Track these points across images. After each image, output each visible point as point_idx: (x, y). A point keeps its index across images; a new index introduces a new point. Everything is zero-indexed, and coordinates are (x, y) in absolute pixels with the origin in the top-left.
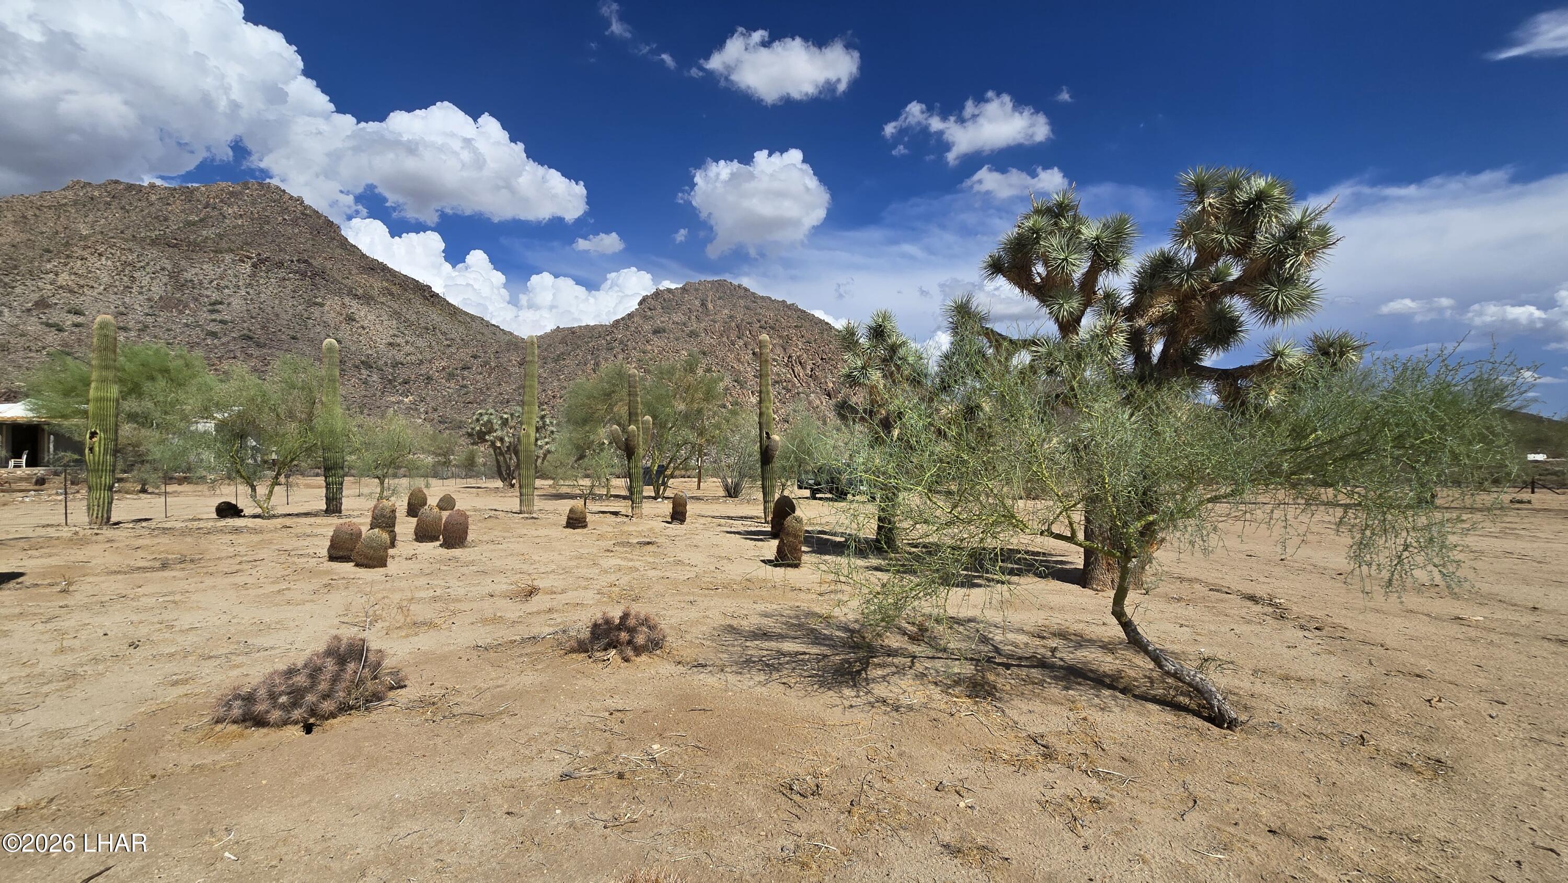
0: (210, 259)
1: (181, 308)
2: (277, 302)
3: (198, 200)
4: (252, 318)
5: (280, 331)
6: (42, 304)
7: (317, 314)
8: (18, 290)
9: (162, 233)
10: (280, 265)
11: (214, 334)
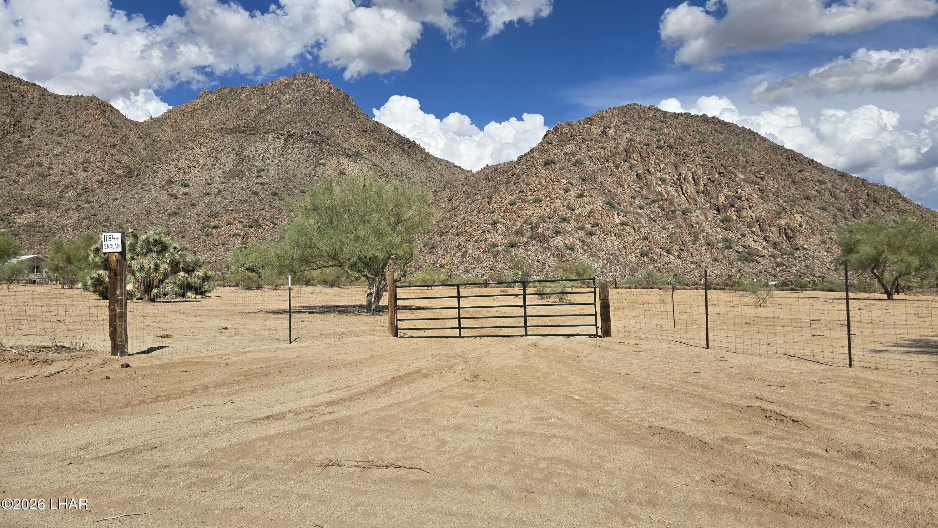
0: (260, 139)
1: (241, 176)
2: (296, 166)
3: (267, 94)
4: (280, 179)
5: (295, 187)
6: (170, 182)
7: (320, 172)
8: (159, 174)
9: (246, 121)
10: (301, 137)
11: (256, 193)
